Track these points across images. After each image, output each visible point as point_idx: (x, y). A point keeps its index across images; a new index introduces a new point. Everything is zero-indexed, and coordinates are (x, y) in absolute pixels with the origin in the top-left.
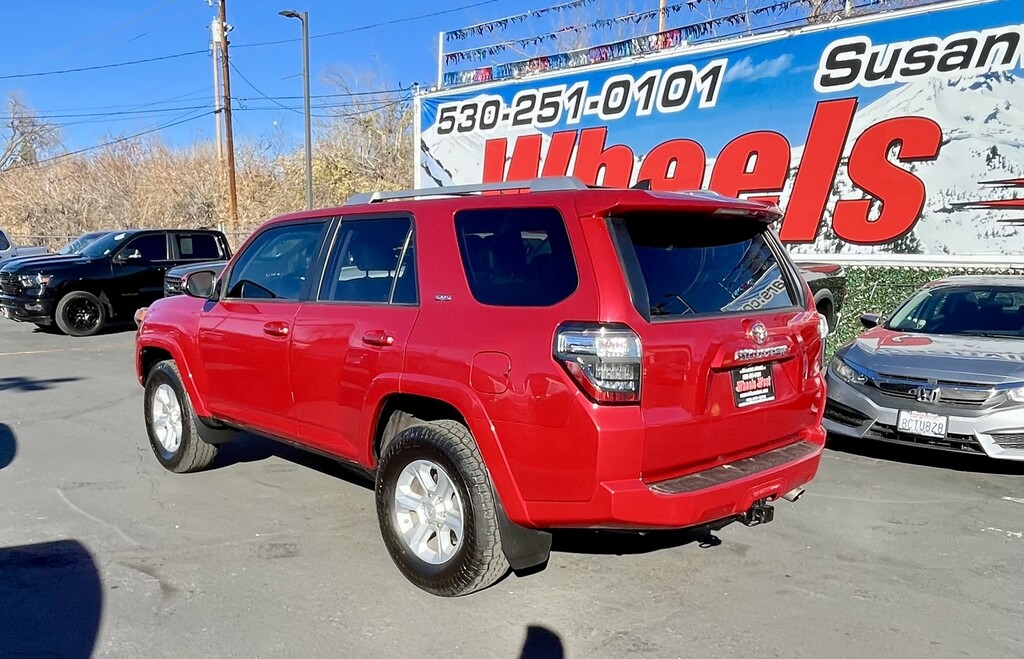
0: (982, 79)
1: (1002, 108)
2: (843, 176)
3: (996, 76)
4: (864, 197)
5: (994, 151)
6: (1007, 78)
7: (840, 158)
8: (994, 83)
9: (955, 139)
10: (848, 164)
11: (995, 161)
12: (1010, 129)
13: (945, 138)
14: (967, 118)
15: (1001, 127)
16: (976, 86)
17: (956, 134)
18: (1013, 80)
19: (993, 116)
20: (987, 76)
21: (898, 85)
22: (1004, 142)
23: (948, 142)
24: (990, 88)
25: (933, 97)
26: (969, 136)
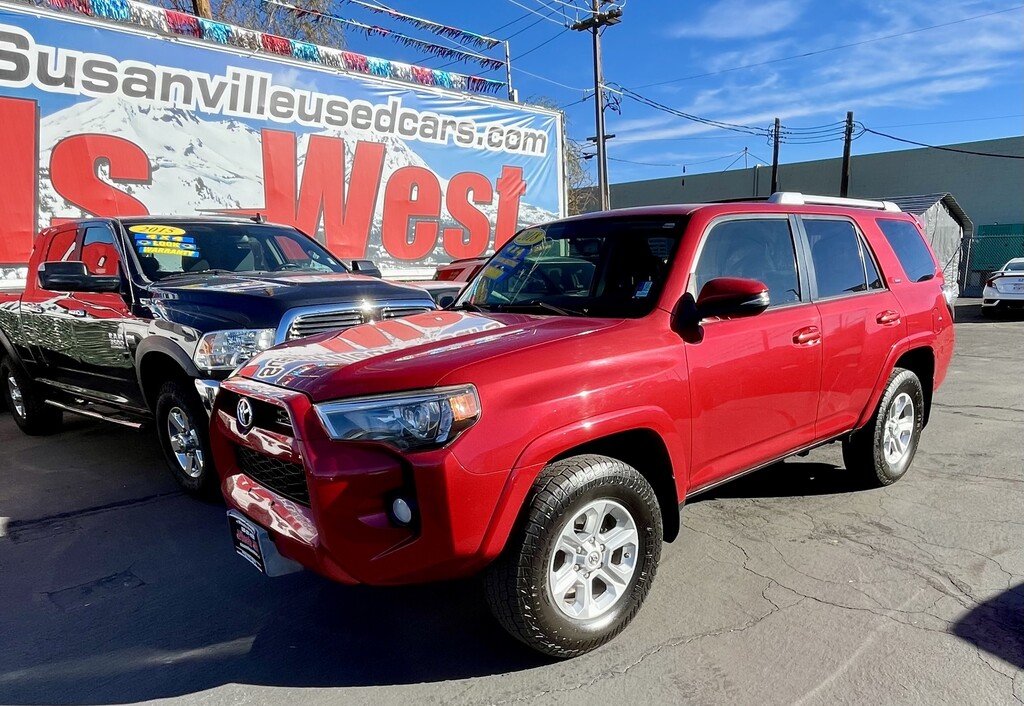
0: (171, 114)
1: (196, 144)
2: (47, 189)
3: (180, 112)
4: (83, 216)
5: (200, 181)
6: (193, 118)
7: (37, 168)
8: (182, 119)
9: (163, 166)
10: (49, 177)
11: (204, 191)
12: (208, 164)
13: (153, 164)
14: (168, 148)
15: (199, 161)
16: (167, 118)
17: (161, 162)
18: (198, 122)
19: (190, 151)
20: (172, 110)
21: (83, 98)
22: (207, 176)
23: (156, 168)
24: (178, 121)
25: (128, 121)
26: (174, 166)
